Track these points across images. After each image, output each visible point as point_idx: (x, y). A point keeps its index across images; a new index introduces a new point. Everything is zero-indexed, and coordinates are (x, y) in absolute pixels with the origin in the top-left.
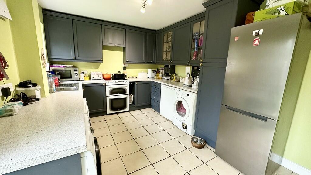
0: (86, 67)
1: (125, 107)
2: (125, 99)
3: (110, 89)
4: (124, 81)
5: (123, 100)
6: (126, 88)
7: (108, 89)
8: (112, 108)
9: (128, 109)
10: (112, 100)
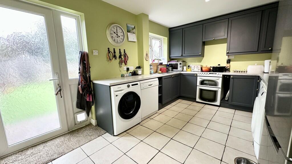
0: (192, 62)
1: (214, 100)
2: (215, 92)
3: (201, 80)
4: (216, 74)
5: (213, 93)
6: (217, 81)
7: (199, 80)
8: (201, 97)
9: (218, 103)
10: (201, 90)
